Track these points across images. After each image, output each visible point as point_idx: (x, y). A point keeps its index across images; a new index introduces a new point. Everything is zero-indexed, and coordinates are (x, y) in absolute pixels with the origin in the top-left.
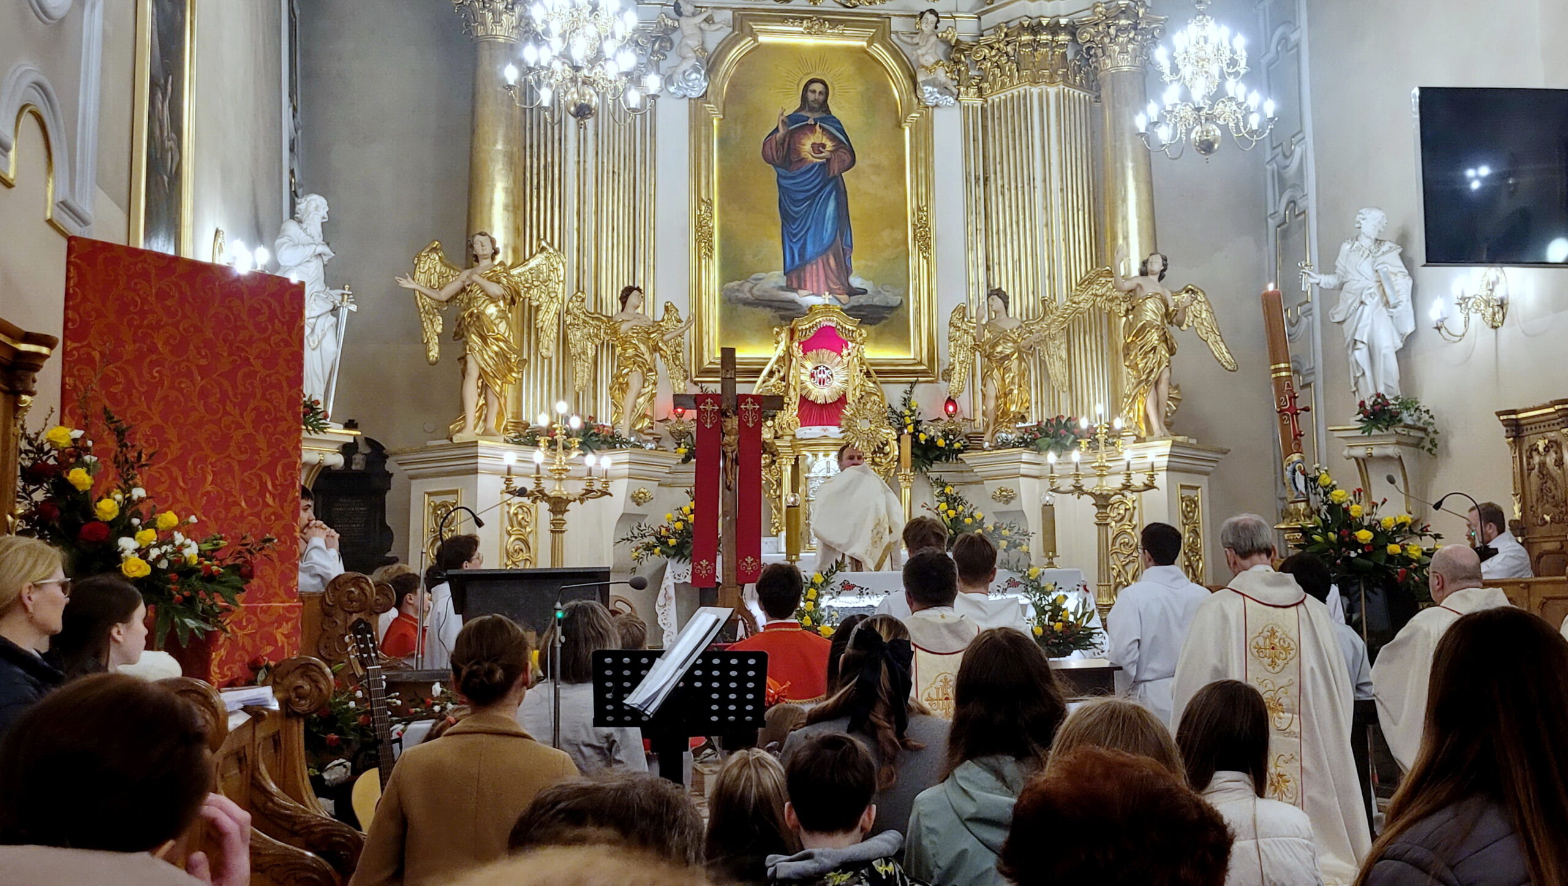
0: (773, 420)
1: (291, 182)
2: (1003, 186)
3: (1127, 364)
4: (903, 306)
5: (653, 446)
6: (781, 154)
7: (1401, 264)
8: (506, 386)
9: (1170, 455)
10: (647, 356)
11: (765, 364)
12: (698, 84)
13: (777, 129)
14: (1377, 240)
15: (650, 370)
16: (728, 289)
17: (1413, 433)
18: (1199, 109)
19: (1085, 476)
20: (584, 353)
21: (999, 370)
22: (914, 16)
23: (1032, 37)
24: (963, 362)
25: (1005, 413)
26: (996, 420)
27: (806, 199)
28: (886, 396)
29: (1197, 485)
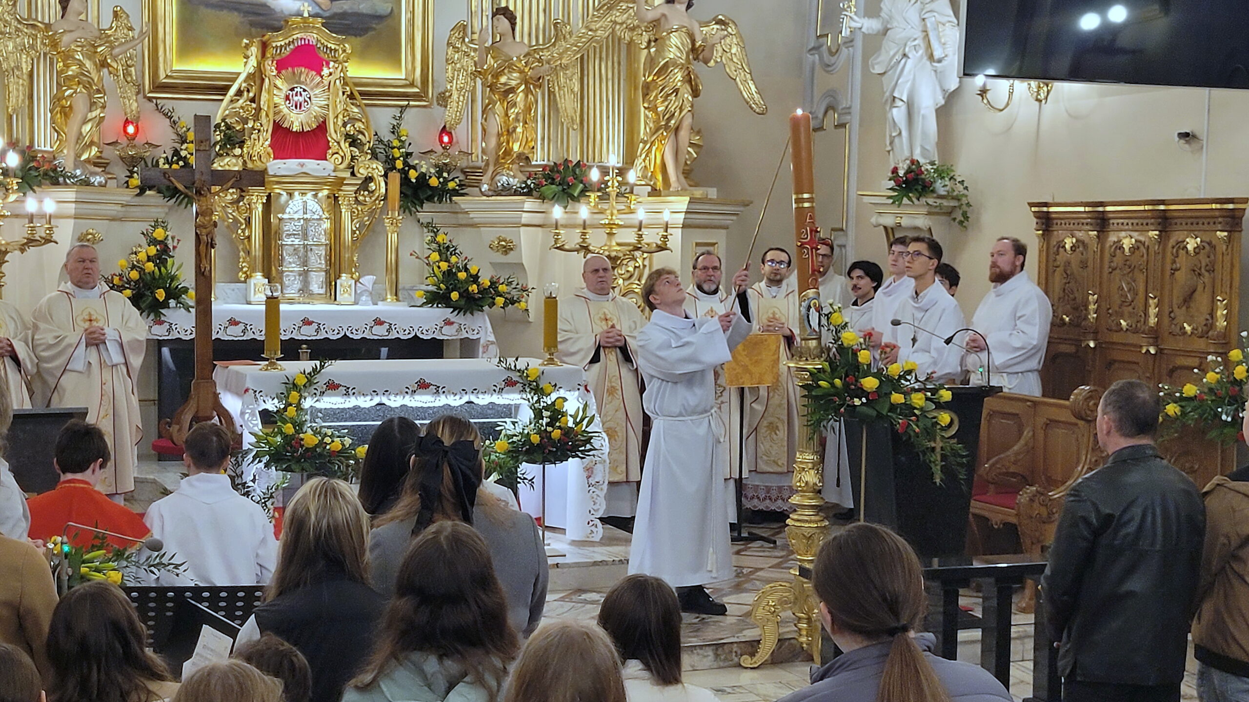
3: (646, 105)
4: (392, 16)
5: (103, 180)
7: (950, 12)
9: (686, 213)
10: (93, 75)
11: (234, 80)
15: (98, 90)
21: (502, 104)
24: (462, 89)
25: (508, 152)
26: (497, 162)
28: (372, 124)
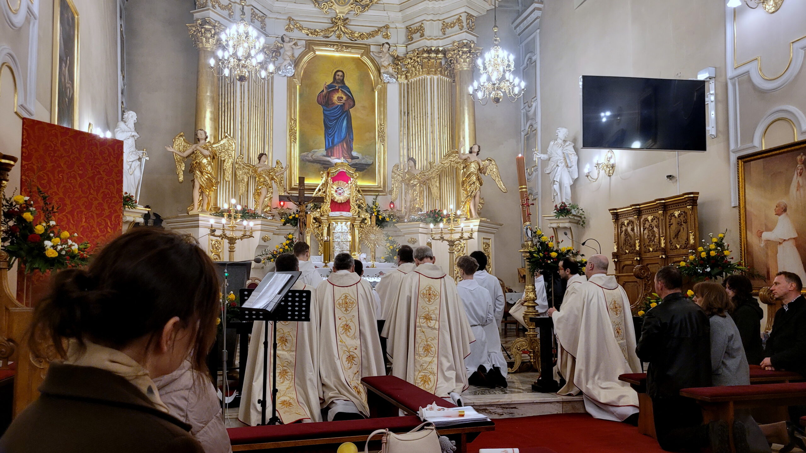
0: (320, 209)
1: (122, 107)
2: (415, 116)
3: (463, 188)
4: (373, 164)
5: (271, 218)
6: (324, 101)
7: (573, 150)
8: (211, 192)
9: (479, 226)
10: (269, 182)
11: (317, 187)
12: (291, 71)
13: (323, 91)
14: (564, 140)
15: (270, 187)
16: (302, 156)
17: (575, 218)
18: (494, 84)
19: (445, 234)
20: (243, 180)
21: (411, 190)
22: (380, 45)
23: (428, 55)
24: (397, 187)
25: (414, 208)
26: (410, 211)
27: (335, 119)
28: (366, 201)
29: (489, 238)
